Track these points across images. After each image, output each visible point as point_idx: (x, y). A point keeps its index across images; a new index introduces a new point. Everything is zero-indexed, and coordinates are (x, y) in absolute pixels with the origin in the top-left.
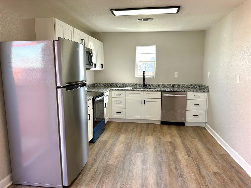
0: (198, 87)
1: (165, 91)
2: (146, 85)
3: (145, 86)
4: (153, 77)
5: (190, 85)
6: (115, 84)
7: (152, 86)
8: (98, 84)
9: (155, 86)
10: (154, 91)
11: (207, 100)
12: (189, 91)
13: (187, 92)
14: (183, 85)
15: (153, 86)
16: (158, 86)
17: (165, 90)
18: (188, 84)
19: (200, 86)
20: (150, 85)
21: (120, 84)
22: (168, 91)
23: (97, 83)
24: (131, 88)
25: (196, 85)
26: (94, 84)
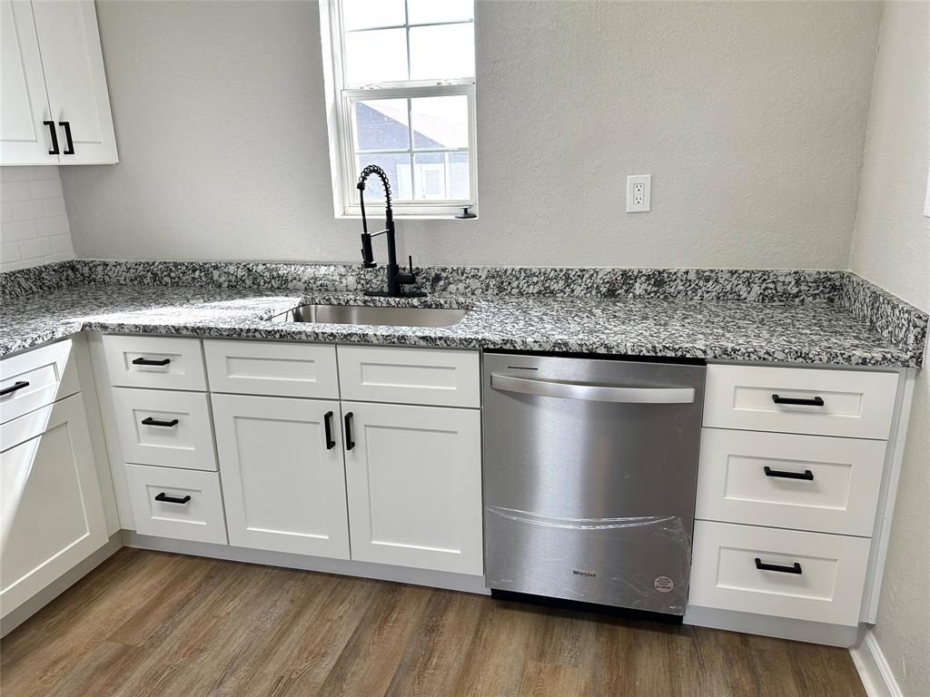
0: (814, 296)
1: (508, 347)
2: (411, 279)
3: (401, 283)
4: (467, 214)
5: (748, 283)
6: (202, 268)
7: (452, 288)
8: (93, 267)
9: (475, 284)
10: (415, 346)
11: (891, 442)
12: (728, 357)
13: (702, 362)
14: (692, 276)
15: (461, 286)
16: (501, 289)
17: (505, 342)
18: (732, 273)
19: (834, 288)
20: (437, 278)
21: (232, 269)
22: (536, 348)
23: (86, 264)
24: (293, 302)
25: (798, 282)
26: (72, 266)
